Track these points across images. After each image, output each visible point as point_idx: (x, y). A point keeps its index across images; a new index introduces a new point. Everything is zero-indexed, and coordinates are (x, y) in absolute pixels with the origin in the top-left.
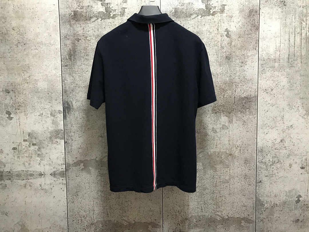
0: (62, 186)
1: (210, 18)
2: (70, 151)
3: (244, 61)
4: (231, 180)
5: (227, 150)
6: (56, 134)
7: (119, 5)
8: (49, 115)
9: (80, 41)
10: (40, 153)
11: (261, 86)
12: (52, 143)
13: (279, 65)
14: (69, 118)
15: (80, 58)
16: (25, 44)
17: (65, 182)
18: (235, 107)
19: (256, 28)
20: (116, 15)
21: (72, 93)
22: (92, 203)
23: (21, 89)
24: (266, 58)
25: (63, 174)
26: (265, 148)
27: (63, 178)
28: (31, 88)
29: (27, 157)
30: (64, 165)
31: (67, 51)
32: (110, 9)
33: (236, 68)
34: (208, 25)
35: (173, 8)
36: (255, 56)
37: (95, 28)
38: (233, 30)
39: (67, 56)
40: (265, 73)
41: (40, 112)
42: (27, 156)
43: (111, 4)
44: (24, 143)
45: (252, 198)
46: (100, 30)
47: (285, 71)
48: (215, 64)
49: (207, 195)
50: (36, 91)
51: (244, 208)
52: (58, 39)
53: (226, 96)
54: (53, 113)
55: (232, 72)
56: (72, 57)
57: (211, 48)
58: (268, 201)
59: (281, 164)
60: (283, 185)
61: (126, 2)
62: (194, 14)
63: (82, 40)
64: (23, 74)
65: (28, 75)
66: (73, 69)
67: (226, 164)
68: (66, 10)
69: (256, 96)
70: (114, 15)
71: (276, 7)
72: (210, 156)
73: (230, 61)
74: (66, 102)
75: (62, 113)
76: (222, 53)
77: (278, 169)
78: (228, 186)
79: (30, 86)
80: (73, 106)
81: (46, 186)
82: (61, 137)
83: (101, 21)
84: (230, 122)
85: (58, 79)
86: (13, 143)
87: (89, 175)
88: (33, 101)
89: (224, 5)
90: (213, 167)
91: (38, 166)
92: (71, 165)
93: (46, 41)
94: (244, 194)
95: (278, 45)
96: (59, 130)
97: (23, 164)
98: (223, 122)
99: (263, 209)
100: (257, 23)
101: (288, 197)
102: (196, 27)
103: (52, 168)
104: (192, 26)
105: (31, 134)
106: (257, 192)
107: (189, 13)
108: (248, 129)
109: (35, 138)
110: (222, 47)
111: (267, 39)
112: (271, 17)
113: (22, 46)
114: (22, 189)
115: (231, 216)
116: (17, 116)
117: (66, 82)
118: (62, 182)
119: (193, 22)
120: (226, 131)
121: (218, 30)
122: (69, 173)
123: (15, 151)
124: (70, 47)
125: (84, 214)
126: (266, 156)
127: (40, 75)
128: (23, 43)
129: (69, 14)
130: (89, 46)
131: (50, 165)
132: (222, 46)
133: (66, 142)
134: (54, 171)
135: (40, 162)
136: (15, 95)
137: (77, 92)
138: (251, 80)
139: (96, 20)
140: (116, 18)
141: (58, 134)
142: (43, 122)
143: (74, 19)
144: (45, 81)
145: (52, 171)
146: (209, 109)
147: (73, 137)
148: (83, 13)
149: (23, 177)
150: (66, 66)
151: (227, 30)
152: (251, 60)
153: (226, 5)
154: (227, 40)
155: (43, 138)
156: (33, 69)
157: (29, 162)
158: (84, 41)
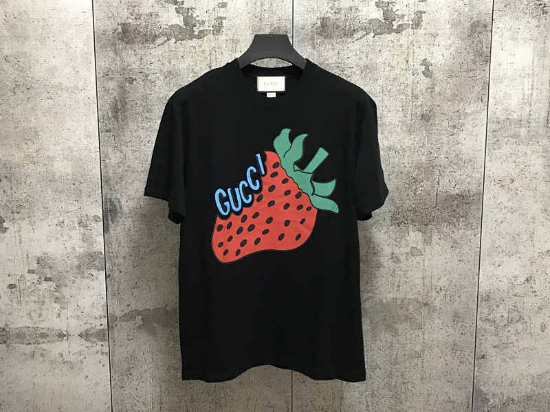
0: (101, 357)
1: (392, 38)
2: (116, 292)
3: (459, 124)
4: (426, 352)
5: (420, 297)
6: (89, 261)
7: (210, 12)
8: (77, 225)
9: (135, 83)
10: (60, 296)
11: (492, 172)
12: (83, 277)
13: (529, 131)
14: (114, 230)
15: (135, 116)
16: (28, 89)
17: (106, 349)
18: (438, 213)
19: (484, 57)
20: (206, 33)
21: (120, 184)
22: (158, 389)
23: (22, 174)
24: (502, 118)
25: (104, 335)
26: (494, 293)
27: (103, 343)
28: (40, 172)
29: (35, 302)
30: (104, 319)
31: (109, 101)
32: (193, 19)
33: (442, 137)
34: (387, 53)
35: (318, 19)
36: (481, 113)
37: (164, 57)
38: (437, 61)
39: (110, 110)
40: (499, 147)
41: (58, 219)
42: (36, 299)
43: (194, 10)
44: (29, 277)
45: (466, 388)
46: (172, 63)
47: (540, 143)
48: (399, 129)
49: (379, 379)
50: (51, 179)
51: (450, 406)
52: (91, 79)
53: (419, 192)
54: (83, 221)
55: (432, 145)
56: (119, 113)
57: (392, 99)
58: (496, 393)
59: (524, 325)
60: (527, 365)
61: (224, 5)
62: (360, 29)
63: (138, 81)
64: (25, 147)
65: (35, 147)
66: (122, 138)
67: (417, 323)
68: (107, 22)
69: (480, 193)
70: (201, 32)
71: (527, 16)
72: (386, 307)
73: (429, 124)
74: (108, 201)
75: (100, 221)
76: (414, 108)
77: (518, 333)
78: (420, 363)
79: (39, 170)
80: (121, 208)
81: (71, 355)
82: (99, 265)
83: (175, 43)
84: (427, 242)
85: (93, 155)
86: (9, 276)
87: (151, 337)
88: (44, 198)
89: (421, 12)
90: (390, 328)
91: (56, 320)
92: (118, 319)
93: (68, 82)
94: (451, 380)
95: (528, 92)
96: (95, 253)
97: (28, 314)
98: (412, 242)
99: (485, 408)
100: (486, 47)
101: (536, 387)
102: (363, 56)
104: (355, 53)
105: (42, 260)
106: (475, 376)
107: (350, 28)
108: (461, 256)
109: (50, 268)
110: (415, 97)
111: (506, 81)
112: (515, 36)
113: (22, 92)
114: (27, 360)
116: (15, 225)
117: (107, 161)
118: (101, 350)
119: (357, 47)
120: (418, 259)
121: (407, 61)
122: (116, 334)
123: (12, 290)
124: (116, 95)
126: (495, 309)
127: (58, 147)
128: (25, 87)
129: (113, 29)
130: (153, 92)
131: (78, 319)
132: (414, 93)
133: (109, 276)
134: (86, 329)
135: (59, 312)
136: (11, 187)
137: (130, 181)
138: (471, 161)
139: (166, 41)
140: (205, 38)
141: (94, 261)
142: (65, 238)
143: (123, 40)
144: (67, 159)
145: (82, 330)
146: (387, 217)
147: (121, 267)
148: (139, 29)
149: (28, 338)
150: (107, 131)
151: (425, 63)
152: (472, 122)
153: (425, 13)
154: (425, 81)
155: (64, 267)
156: (44, 137)
157: (40, 311)
158: (142, 84)
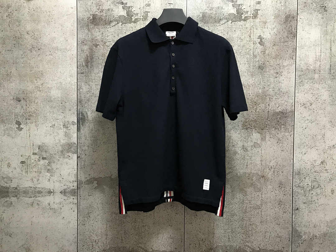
0: (72, 206)
1: (242, 24)
2: (83, 167)
3: (280, 71)
4: (263, 205)
5: (259, 172)
6: (68, 148)
7: (142, 9)
8: (62, 127)
9: (98, 46)
10: (50, 168)
12: (64, 157)
13: (320, 76)
14: (83, 130)
15: (97, 65)
16: (39, 49)
17: (75, 201)
18: (269, 122)
19: (294, 35)
20: (138, 20)
21: (88, 103)
22: (105, 226)
23: (33, 97)
24: (304, 68)
25: (74, 193)
26: (302, 170)
27: (74, 197)
28: (43, 96)
29: (36, 172)
30: (75, 183)
31: (83, 57)
32: (132, 13)
33: (270, 79)
34: (239, 32)
35: (200, 13)
36: (292, 66)
37: (115, 33)
38: (267, 36)
39: (84, 62)
40: (303, 85)
41: (52, 124)
42: (36, 170)
43: (132, 7)
44: (33, 157)
45: (288, 228)
47: (326, 83)
48: (246, 74)
49: (236, 222)
50: (49, 100)
51: (278, 240)
52: (74, 44)
53: (258, 110)
54: (66, 124)
55: (265, 83)
56: (89, 63)
57: (242, 57)
58: (306, 232)
59: (321, 190)
61: (149, 5)
62: (223, 19)
63: (100, 46)
64: (36, 82)
65: (41, 82)
66: (90, 77)
67: (257, 188)
68: (84, 14)
69: (293, 111)
70: (136, 19)
71: (316, 13)
72: (239, 178)
73: (263, 71)
74: (80, 113)
75: (75, 125)
76: (254, 63)
77: (318, 195)
78: (260, 212)
80: (87, 117)
81: (55, 204)
82: (74, 151)
83: (122, 25)
84: (263, 139)
85: (73, 87)
86: (22, 156)
87: (102, 194)
88: (45, 111)
89: (257, 10)
90: (242, 190)
91: (47, 183)
92: (83, 183)
93: (62, 46)
94: (278, 223)
95: (318, 54)
96: (72, 143)
97: (31, 179)
98: (254, 139)
99: (300, 241)
100: (294, 29)
101: (329, 228)
102: (225, 33)
104: (221, 32)
105: (42, 147)
106: (293, 221)
107: (218, 18)
108: (283, 148)
109: (46, 152)
110: (255, 56)
111: (306, 48)
112: (310, 23)
113: (36, 51)
114: (28, 207)
115: (263, 248)
116: (27, 126)
117: (81, 90)
118: (72, 202)
119: (222, 28)
121: (250, 37)
122: (81, 192)
123: (23, 165)
124: (87, 53)
125: (96, 238)
126: (303, 180)
127: (54, 82)
128: (37, 48)
129: (87, 17)
131: (60, 182)
132: (254, 54)
133: (79, 157)
134: (64, 188)
135: (49, 178)
136: (26, 104)
138: (287, 93)
139: (116, 24)
140: (138, 23)
141: (71, 148)
142: (55, 134)
143: (93, 24)
144: (59, 89)
145: (62, 189)
146: (239, 125)
147: (86, 152)
148: (102, 17)
149: (30, 194)
150: (82, 73)
151: (260, 37)
152: (287, 71)
153: (259, 10)
154: (260, 48)
155: (54, 151)
156: (46, 77)
157: (38, 177)
158: (103, 47)
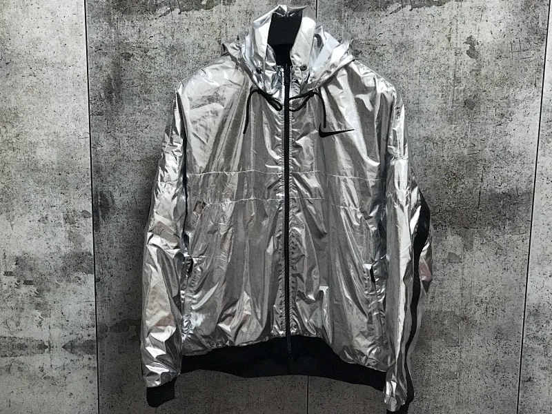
0: (88, 372)
1: (433, 12)
2: (107, 298)
3: (508, 111)
4: (463, 373)
5: (457, 310)
6: (76, 263)
8: (62, 221)
9: (131, 59)
10: (42, 301)
12: (68, 281)
14: (105, 227)
15: (131, 97)
16: (7, 64)
17: (94, 363)
18: (480, 214)
19: (541, 36)
20: (215, 2)
21: (113, 175)
25: (89, 347)
26: (544, 307)
27: (86, 356)
28: (20, 160)
29: (12, 309)
30: (92, 329)
31: (101, 80)
33: (487, 126)
34: (426, 29)
36: (534, 100)
37: (166, 30)
38: (485, 39)
39: (102, 91)
41: (41, 214)
42: (13, 305)
44: (6, 280)
46: (177, 36)
48: (439, 117)
50: (32, 168)
52: (81, 54)
53: (460, 191)
54: (70, 216)
55: (476, 136)
56: (113, 94)
57: (431, 82)
62: (394, 1)
63: (135, 57)
64: (3, 130)
66: (115, 122)
67: (452, 339)
69: (530, 193)
70: (209, 1)
73: (473, 111)
74: (99, 194)
75: (90, 217)
76: (456, 94)
78: (455, 385)
79: (19, 157)
80: (113, 202)
81: (53, 370)
82: (88, 267)
83: (180, 13)
85: (83, 142)
88: (25, 190)
91: (37, 329)
92: (109, 329)
93: (54, 57)
94: (491, 405)
96: (83, 253)
97: (4, 323)
98: (449, 247)
100: (543, 24)
102: (398, 32)
103: (66, 333)
104: (388, 29)
105: (22, 260)
106: (520, 403)
108: (506, 264)
109: (31, 270)
110: (457, 80)
114: (1, 375)
117: (99, 148)
118: (88, 365)
119: (392, 21)
120: (457, 266)
121: (449, 41)
122: (105, 346)
124: (109, 72)
126: (545, 325)
127: (42, 132)
128: (3, 62)
130: (153, 70)
131: (62, 328)
132: (457, 76)
133: (99, 280)
134: (71, 340)
135: (40, 320)
137: (124, 172)
138: (521, 155)
139: (169, 11)
140: (214, 9)
141: (81, 263)
142: (49, 236)
143: (119, 9)
144: (53, 146)
145: (67, 340)
147: (113, 270)
149: (4, 349)
150: (100, 114)
152: (523, 110)
154: (469, 63)
155: (48, 269)
156: (26, 121)
157: (18, 318)
158: (141, 60)
